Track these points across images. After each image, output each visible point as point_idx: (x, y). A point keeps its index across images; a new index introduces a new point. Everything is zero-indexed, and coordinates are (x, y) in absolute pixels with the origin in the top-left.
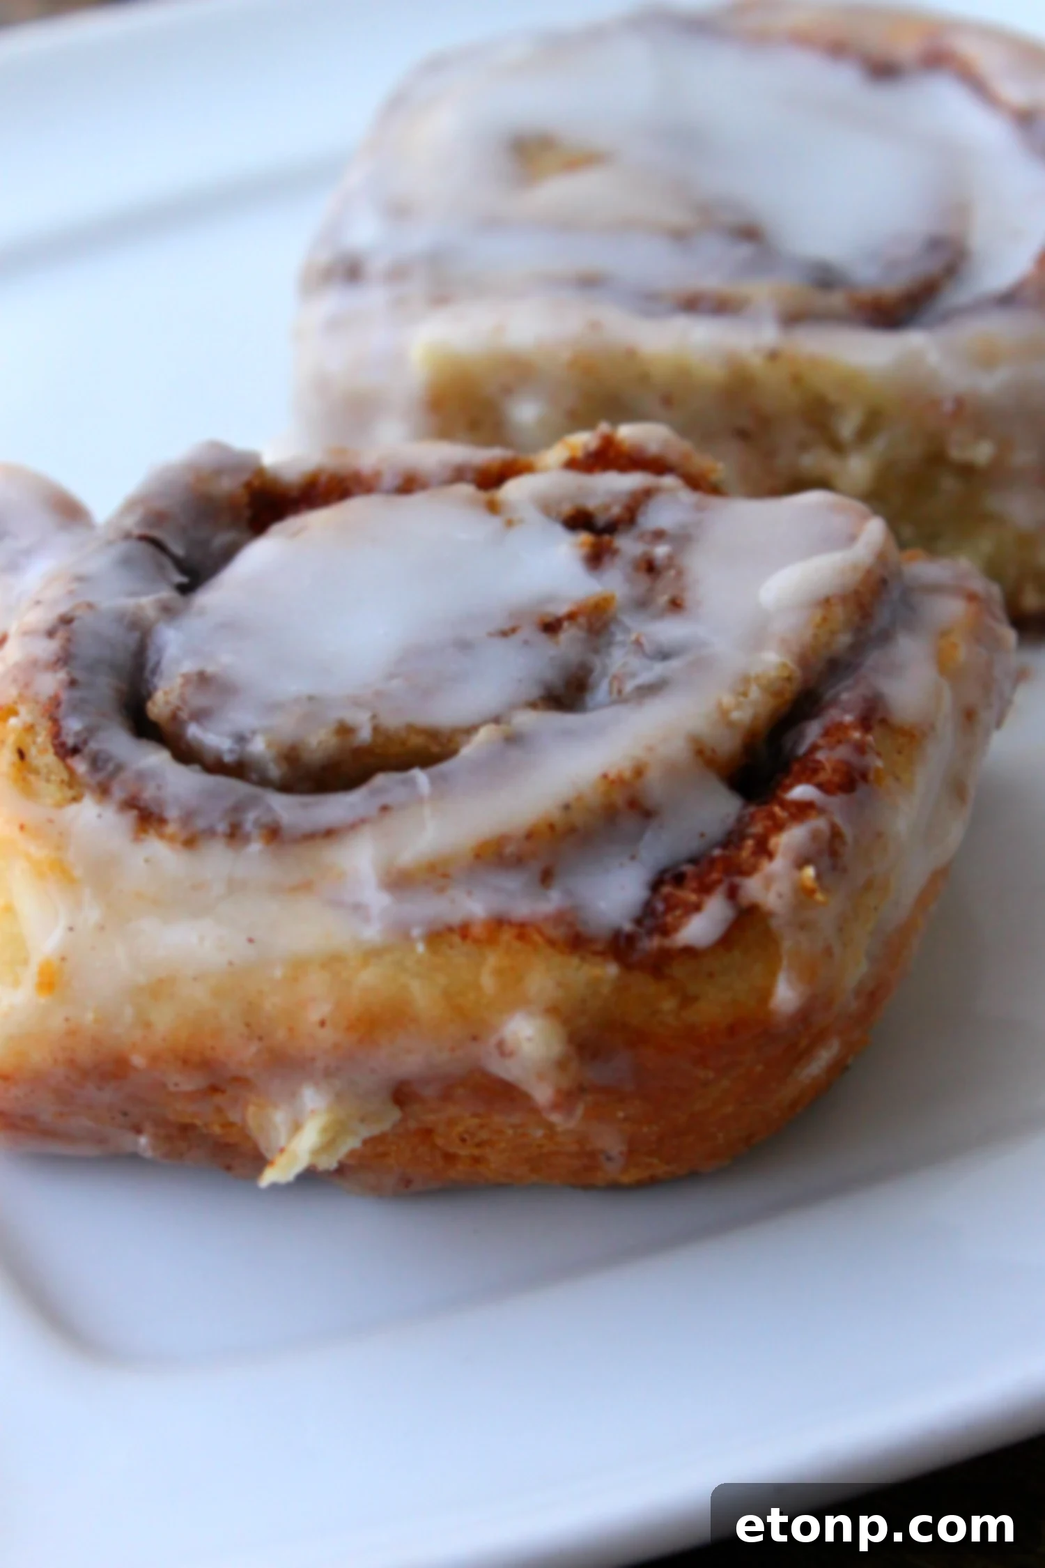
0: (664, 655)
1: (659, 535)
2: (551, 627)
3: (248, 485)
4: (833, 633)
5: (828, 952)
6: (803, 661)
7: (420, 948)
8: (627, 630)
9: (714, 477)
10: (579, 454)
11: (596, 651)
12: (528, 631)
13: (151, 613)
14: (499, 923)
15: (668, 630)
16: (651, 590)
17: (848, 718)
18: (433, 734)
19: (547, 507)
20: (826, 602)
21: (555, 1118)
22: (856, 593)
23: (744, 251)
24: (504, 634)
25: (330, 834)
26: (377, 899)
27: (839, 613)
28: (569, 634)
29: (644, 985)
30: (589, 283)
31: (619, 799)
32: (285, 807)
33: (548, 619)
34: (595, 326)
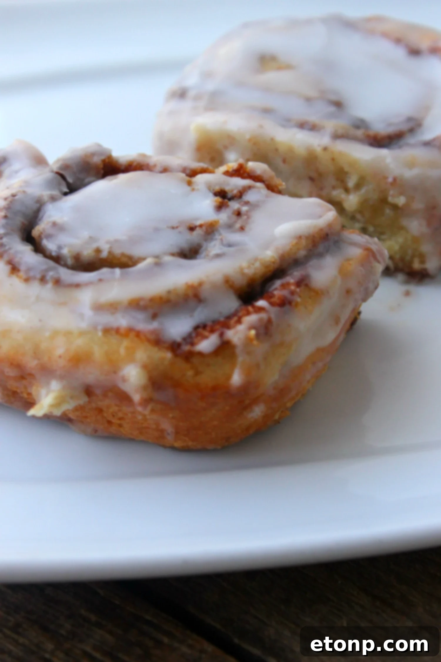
0: (230, 245)
1: (247, 203)
2: (192, 229)
3: (104, 161)
4: (298, 249)
5: (258, 366)
6: (282, 258)
7: (100, 334)
8: (220, 234)
9: (280, 188)
10: (230, 170)
11: (206, 240)
12: (183, 229)
13: (46, 198)
14: (130, 330)
15: (235, 237)
16: (235, 222)
17: (292, 281)
18: (130, 258)
19: (209, 187)
20: (300, 237)
21: (140, 409)
22: (314, 237)
23: (332, 109)
24: (173, 228)
25: (77, 286)
26: (88, 312)
27: (304, 242)
28: (198, 232)
29: (181, 364)
30: (267, 111)
31: (190, 293)
32: (65, 274)
33: (192, 226)
34: (261, 127)
